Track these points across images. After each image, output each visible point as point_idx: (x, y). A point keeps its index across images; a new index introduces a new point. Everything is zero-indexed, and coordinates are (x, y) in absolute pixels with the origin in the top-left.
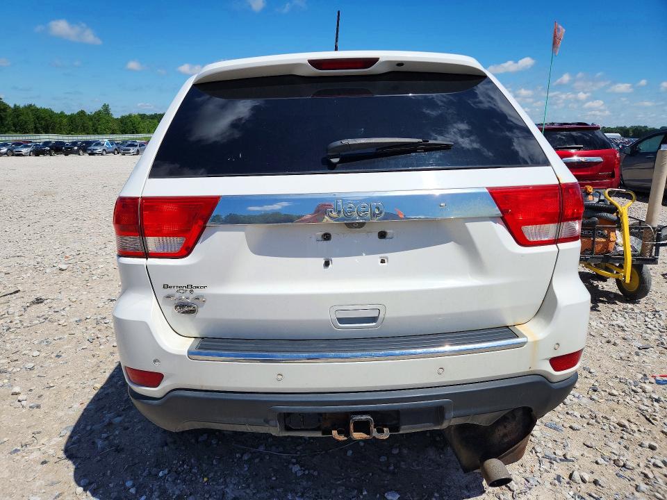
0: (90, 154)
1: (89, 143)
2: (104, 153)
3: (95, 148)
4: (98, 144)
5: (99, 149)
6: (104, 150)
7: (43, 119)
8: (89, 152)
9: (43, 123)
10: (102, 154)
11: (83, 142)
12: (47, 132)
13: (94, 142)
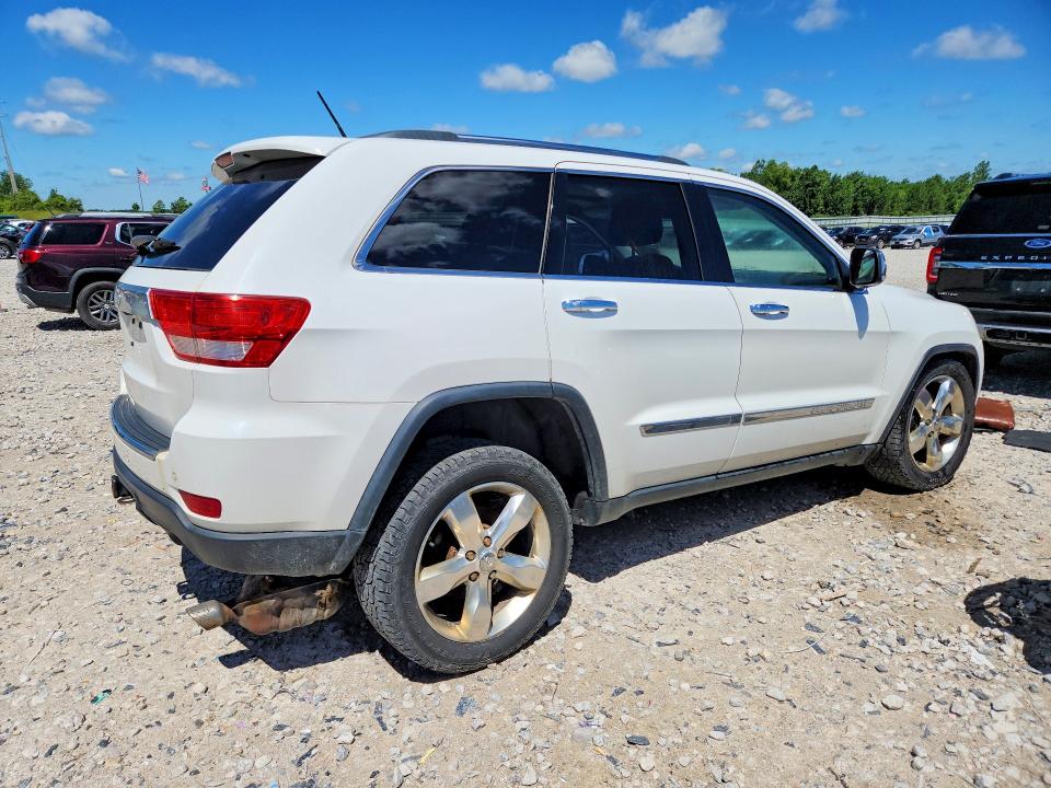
0: (893, 247)
1: (897, 229)
2: (918, 245)
3: (905, 236)
4: (912, 231)
5: (911, 239)
6: (919, 240)
7: (870, 192)
8: (893, 243)
9: (868, 199)
10: (913, 247)
11: (888, 228)
12: (869, 212)
13: (903, 228)
